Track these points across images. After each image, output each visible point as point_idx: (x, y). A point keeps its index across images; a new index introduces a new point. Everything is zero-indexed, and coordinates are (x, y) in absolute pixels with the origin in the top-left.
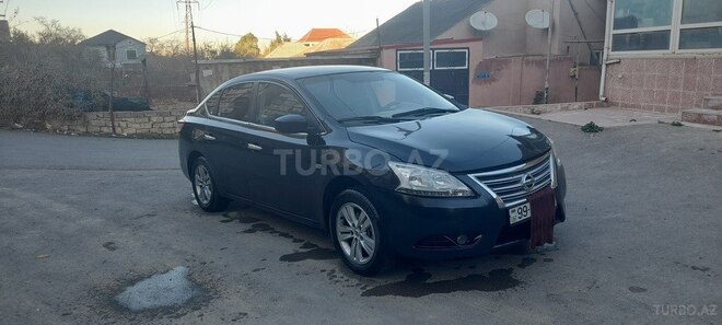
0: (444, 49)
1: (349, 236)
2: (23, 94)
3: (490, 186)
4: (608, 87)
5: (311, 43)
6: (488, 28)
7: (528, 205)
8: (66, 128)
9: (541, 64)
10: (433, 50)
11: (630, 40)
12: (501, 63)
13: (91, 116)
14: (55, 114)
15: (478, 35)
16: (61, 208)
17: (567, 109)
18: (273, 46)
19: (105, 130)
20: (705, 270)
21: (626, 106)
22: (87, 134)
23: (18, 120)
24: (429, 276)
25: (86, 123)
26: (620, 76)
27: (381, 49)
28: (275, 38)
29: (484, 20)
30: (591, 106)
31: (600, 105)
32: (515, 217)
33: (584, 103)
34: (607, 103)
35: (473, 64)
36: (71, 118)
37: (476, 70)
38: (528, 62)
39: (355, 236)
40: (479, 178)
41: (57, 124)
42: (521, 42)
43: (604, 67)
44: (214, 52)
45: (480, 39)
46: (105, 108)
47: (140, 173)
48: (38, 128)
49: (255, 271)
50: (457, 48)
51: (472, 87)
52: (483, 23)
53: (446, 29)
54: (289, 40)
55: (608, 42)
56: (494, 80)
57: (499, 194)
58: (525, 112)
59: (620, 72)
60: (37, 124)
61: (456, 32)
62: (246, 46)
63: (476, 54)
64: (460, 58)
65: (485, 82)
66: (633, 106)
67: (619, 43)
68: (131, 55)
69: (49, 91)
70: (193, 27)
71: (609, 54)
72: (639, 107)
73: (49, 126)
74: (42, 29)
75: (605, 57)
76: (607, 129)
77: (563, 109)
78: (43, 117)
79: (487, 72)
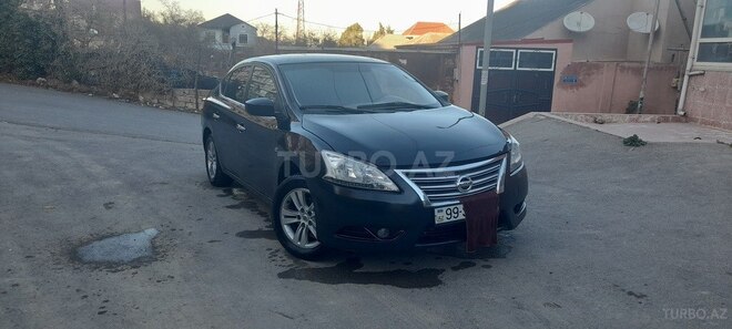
0: (529, 49)
1: (296, 220)
2: (122, 68)
3: (418, 184)
4: (688, 102)
5: (414, 37)
6: (583, 29)
7: (461, 207)
8: (156, 101)
9: (638, 71)
10: (517, 49)
11: (717, 51)
12: (592, 68)
13: (179, 92)
14: (148, 88)
15: (571, 37)
16: (97, 169)
17: (637, 121)
18: (376, 36)
19: (190, 106)
20: (642, 296)
21: (705, 123)
22: (173, 108)
23: (116, 91)
24: (361, 266)
25: (173, 98)
26: (703, 89)
27: (461, 45)
28: (378, 29)
29: (580, 21)
30: (666, 120)
31: (677, 120)
32: (441, 217)
33: (657, 116)
34: (686, 118)
35: (559, 68)
36: (161, 92)
37: (563, 73)
38: (623, 69)
39: (302, 221)
40: (407, 174)
41: (148, 97)
42: (622, 46)
43: (686, 78)
44: (317, 40)
45: (571, 41)
46: (191, 86)
47: (193, 146)
48: (132, 99)
49: (212, 242)
50: (544, 48)
51: (556, 92)
52: (579, 24)
53: (536, 28)
54: (392, 32)
55: (694, 51)
56: (582, 85)
57: (426, 192)
58: (576, 120)
59: (703, 83)
60: (131, 95)
61: (548, 32)
62: (352, 35)
63: (564, 57)
64: (546, 60)
65: (572, 87)
66: (713, 124)
67: (706, 53)
68: (243, 38)
69: (144, 66)
70: (276, 13)
71: (693, 63)
72: (719, 125)
73: (141, 98)
74: (164, 9)
75: (688, 68)
76: (651, 144)
77: (632, 121)
78: (136, 90)
79: (574, 77)
